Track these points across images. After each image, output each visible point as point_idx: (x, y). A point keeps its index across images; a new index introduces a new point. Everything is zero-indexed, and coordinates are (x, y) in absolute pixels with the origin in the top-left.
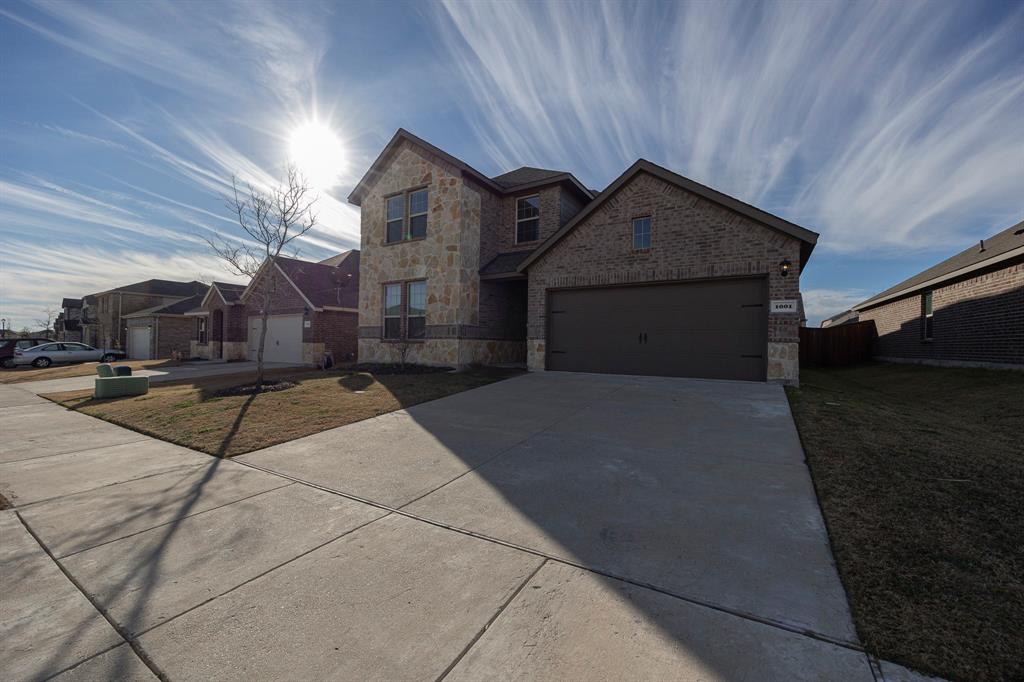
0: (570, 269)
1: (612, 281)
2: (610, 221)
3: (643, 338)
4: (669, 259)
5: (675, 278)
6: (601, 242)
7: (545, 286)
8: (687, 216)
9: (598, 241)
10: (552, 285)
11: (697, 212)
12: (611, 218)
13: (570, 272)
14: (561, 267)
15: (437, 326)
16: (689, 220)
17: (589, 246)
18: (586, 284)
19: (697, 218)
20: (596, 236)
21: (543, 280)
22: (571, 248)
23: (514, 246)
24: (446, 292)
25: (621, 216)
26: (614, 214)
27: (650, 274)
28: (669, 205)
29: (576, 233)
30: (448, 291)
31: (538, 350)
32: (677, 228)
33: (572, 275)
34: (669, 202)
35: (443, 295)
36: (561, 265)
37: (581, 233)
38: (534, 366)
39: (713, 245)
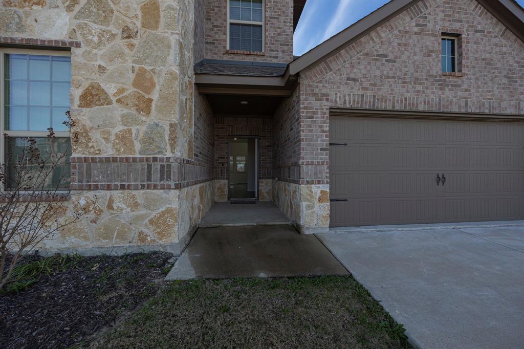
0: (366, 85)
1: (421, 108)
2: (416, 29)
3: (441, 179)
4: (480, 90)
5: (487, 111)
6: (407, 54)
7: (329, 104)
8: (496, 45)
9: (403, 53)
10: (340, 104)
11: (504, 42)
12: (417, 25)
13: (366, 89)
14: (354, 80)
15: (107, 160)
16: (498, 49)
17: (391, 57)
18: (390, 107)
19: (504, 49)
20: (399, 44)
21: (326, 95)
22: (367, 55)
23: (227, 53)
24: (137, 83)
25: (430, 26)
26: (421, 22)
27: (463, 104)
28: (479, 27)
29: (373, 34)
30: (143, 81)
31: (320, 200)
32: (488, 56)
33: (369, 93)
34: (479, 24)
35: (131, 90)
36: (352, 76)
37: (380, 37)
38: (313, 225)
39: (519, 82)
